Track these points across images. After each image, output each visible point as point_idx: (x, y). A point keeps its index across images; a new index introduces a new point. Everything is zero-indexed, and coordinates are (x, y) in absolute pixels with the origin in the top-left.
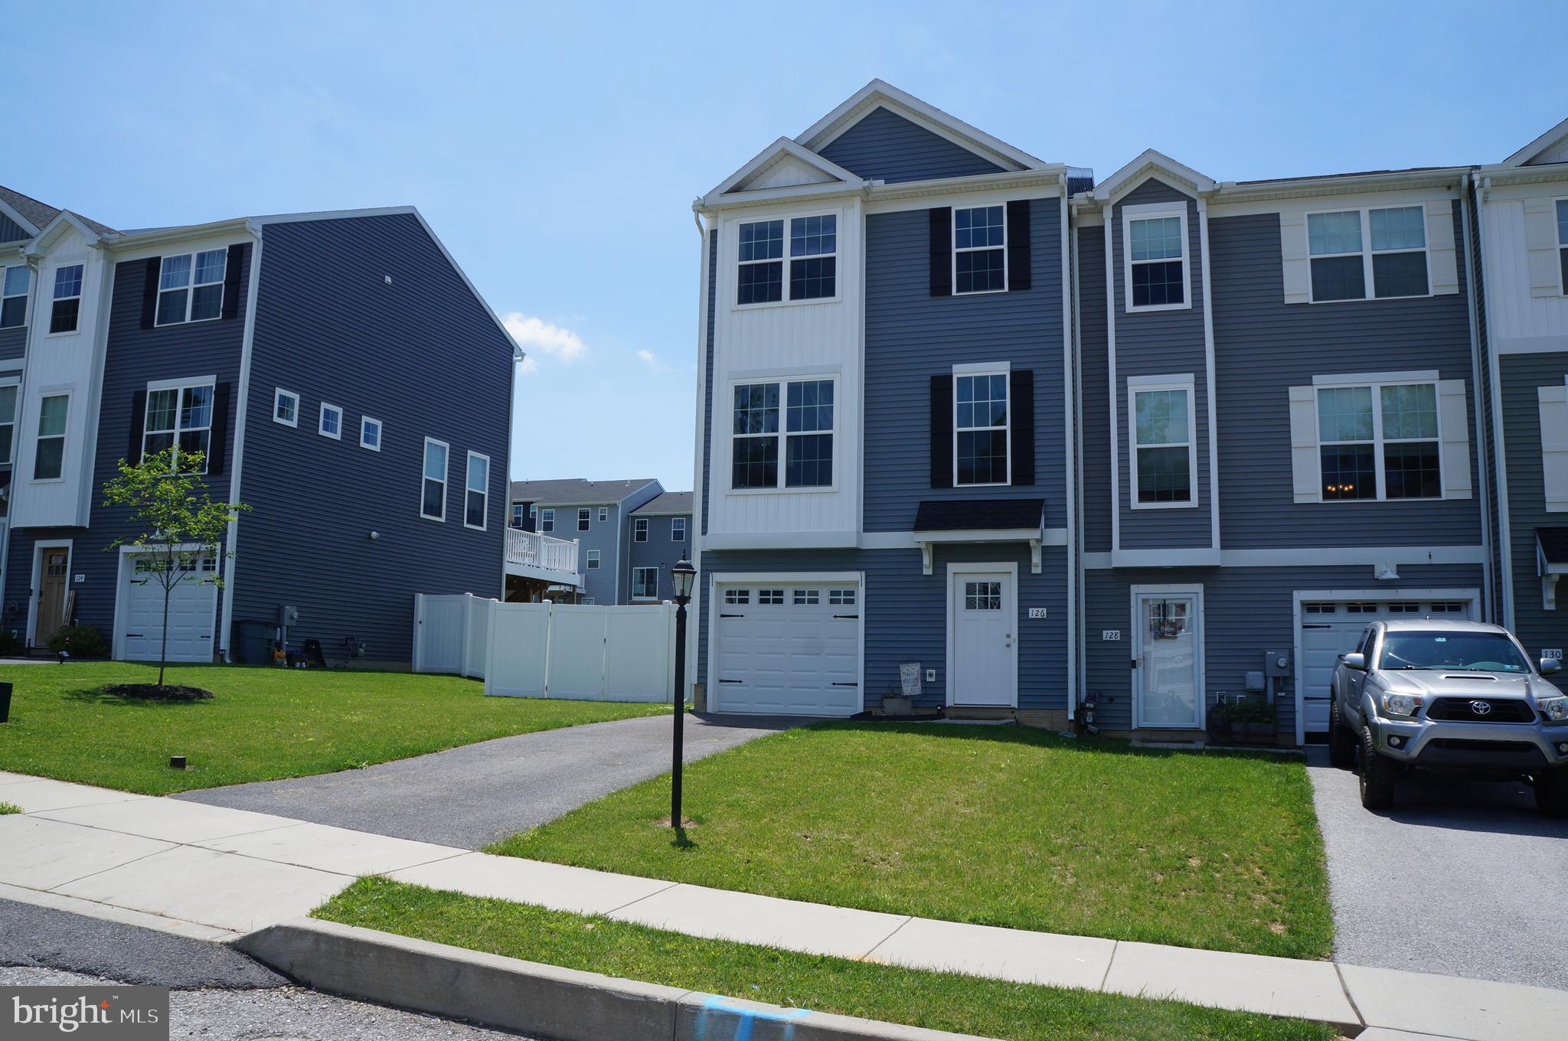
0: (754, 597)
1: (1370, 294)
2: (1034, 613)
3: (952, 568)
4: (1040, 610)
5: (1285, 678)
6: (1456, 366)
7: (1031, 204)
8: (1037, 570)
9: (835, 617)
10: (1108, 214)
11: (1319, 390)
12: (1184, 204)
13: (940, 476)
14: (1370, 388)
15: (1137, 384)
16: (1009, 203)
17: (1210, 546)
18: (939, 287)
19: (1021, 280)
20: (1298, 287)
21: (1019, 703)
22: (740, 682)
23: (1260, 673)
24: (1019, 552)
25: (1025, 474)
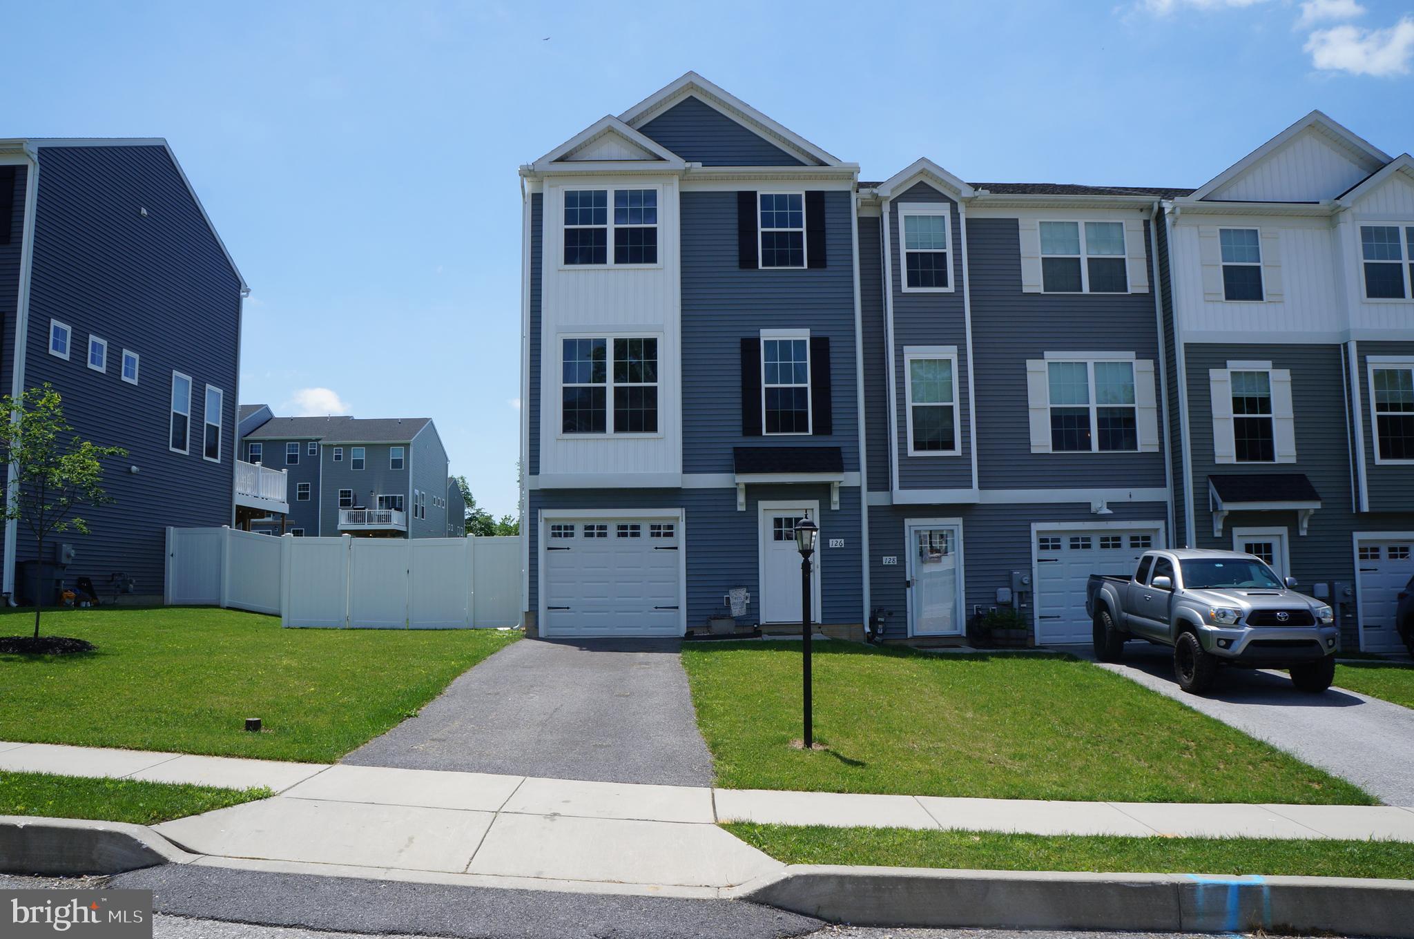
0: (579, 531)
1: (1086, 289)
2: (834, 543)
3: (762, 505)
4: (839, 540)
5: (1027, 592)
6: (1146, 351)
7: (826, 195)
8: (836, 507)
9: (656, 548)
10: (886, 209)
11: (1049, 363)
12: (948, 205)
13: (751, 427)
14: (1086, 363)
15: (912, 353)
16: (807, 193)
17: (971, 487)
18: (747, 260)
19: (818, 260)
20: (1033, 280)
21: (823, 619)
22: (568, 608)
23: (1008, 589)
24: (822, 491)
25: (823, 426)
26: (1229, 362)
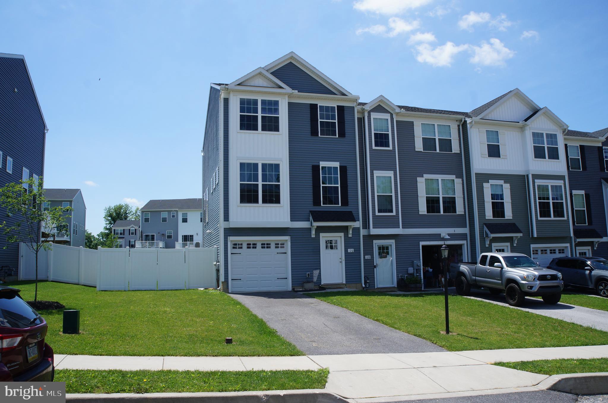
0: (245, 246)
1: (438, 151)
2: (350, 250)
3: (322, 235)
4: (352, 249)
5: (419, 269)
6: (459, 175)
7: (345, 107)
8: (350, 236)
9: (278, 253)
10: (366, 115)
11: (425, 179)
12: (389, 115)
13: (317, 202)
14: (438, 179)
15: (377, 173)
16: (337, 106)
17: (399, 228)
18: (314, 133)
19: (342, 134)
20: (419, 146)
21: (346, 282)
22: (240, 279)
23: (412, 268)
24: (345, 229)
25: (345, 202)
26: (490, 181)
